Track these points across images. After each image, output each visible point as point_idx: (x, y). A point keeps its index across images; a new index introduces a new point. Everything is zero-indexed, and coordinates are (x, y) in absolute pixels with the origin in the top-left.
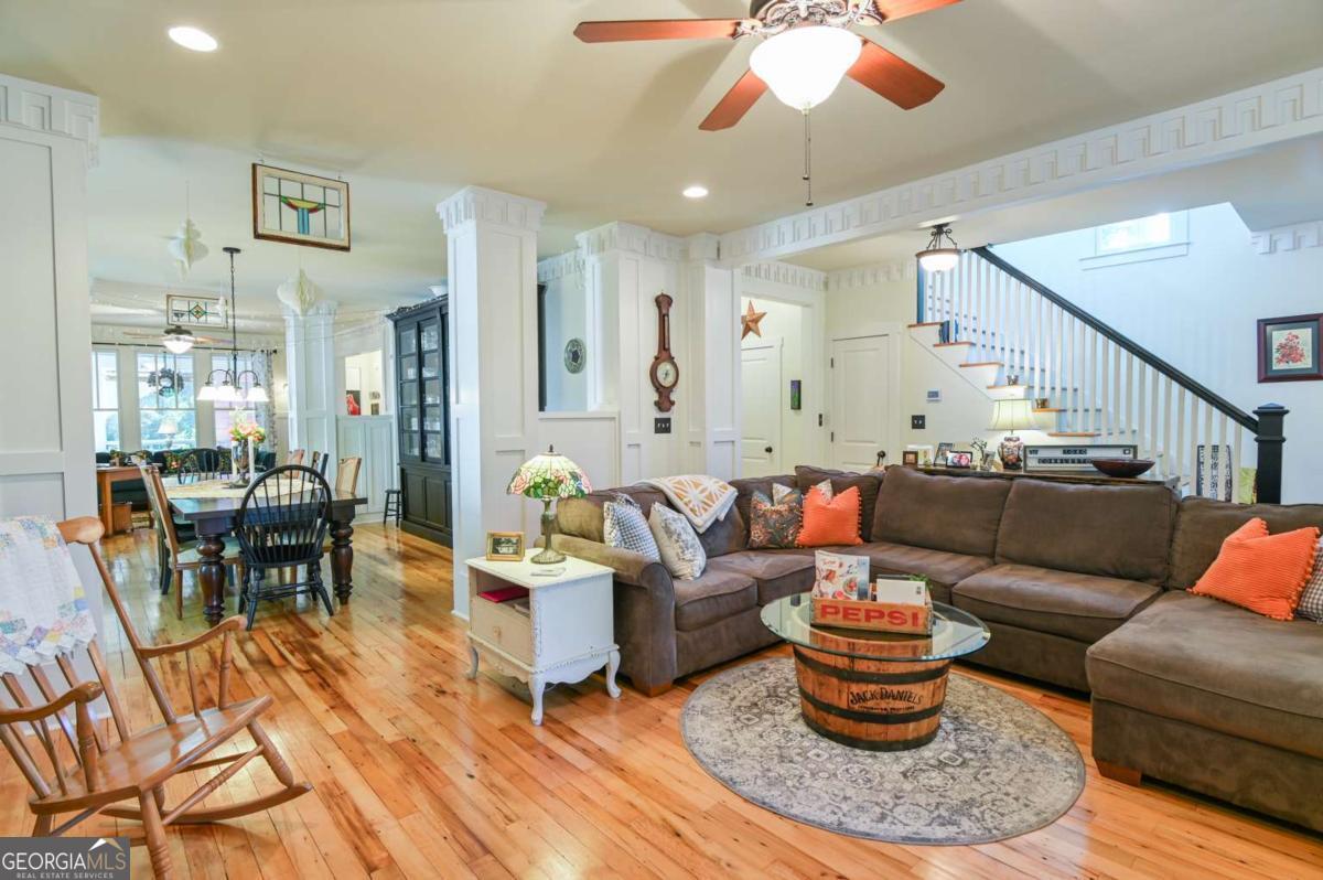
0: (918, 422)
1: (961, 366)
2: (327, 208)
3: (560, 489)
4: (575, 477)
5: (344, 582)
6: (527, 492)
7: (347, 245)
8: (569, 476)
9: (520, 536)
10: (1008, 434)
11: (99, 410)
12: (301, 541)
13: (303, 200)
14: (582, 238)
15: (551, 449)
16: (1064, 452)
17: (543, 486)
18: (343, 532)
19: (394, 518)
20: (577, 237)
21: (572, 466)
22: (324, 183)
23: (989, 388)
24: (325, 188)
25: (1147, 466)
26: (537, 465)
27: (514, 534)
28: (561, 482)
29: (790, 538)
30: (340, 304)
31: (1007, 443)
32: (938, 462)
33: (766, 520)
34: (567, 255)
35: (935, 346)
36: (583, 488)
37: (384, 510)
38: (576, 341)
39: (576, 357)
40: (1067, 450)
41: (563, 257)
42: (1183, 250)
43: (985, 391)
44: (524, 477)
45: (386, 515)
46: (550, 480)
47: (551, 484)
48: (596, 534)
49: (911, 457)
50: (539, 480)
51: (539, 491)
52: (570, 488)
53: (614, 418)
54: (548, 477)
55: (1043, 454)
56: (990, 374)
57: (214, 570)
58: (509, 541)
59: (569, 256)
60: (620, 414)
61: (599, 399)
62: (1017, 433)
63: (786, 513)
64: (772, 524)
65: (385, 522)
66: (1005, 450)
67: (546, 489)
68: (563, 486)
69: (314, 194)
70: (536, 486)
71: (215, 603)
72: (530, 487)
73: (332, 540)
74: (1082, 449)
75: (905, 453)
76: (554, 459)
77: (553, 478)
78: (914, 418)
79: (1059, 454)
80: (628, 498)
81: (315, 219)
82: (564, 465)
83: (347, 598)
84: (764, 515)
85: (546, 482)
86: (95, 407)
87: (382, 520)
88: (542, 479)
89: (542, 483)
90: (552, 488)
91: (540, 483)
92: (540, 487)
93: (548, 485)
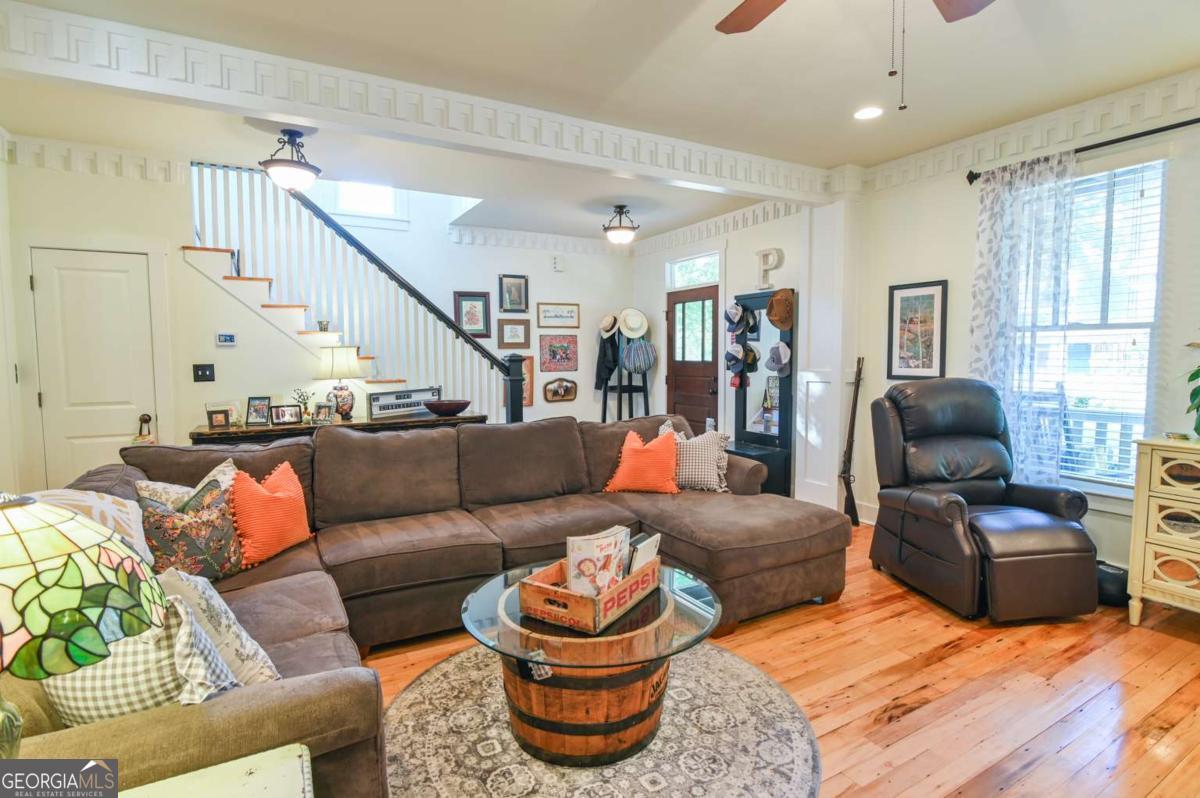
0: (203, 373)
1: (263, 306)
10: (336, 383)
16: (397, 399)
23: (300, 333)
25: (463, 406)
29: (233, 559)
31: (339, 393)
32: (251, 420)
33: (192, 543)
35: (226, 278)
40: (399, 395)
42: (404, 226)
43: (296, 336)
46: (107, 586)
49: (220, 418)
55: (383, 401)
56: (298, 318)
62: (345, 382)
63: (218, 522)
64: (203, 546)
66: (339, 400)
74: (407, 394)
75: (210, 414)
78: (196, 368)
79: (392, 400)
84: (184, 534)
85: (95, 595)
88: (80, 592)
89: (85, 604)
90: (126, 610)
91: (79, 610)
92: (88, 623)
93: (109, 603)
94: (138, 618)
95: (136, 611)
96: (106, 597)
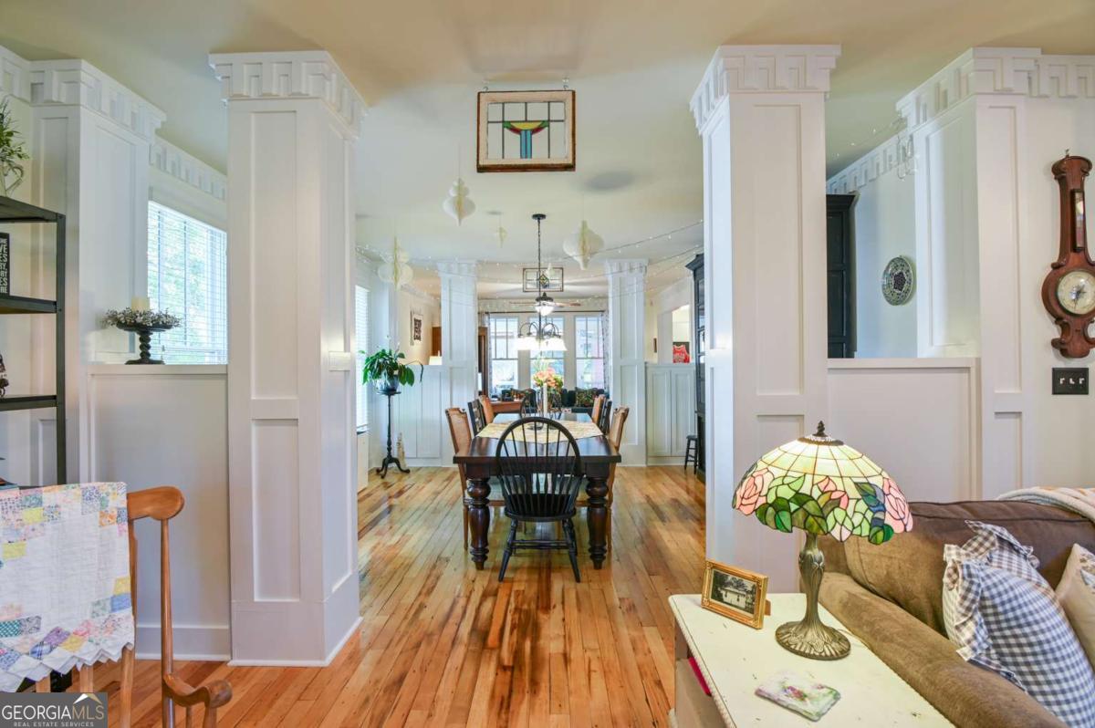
2: (551, 124)
3: (830, 520)
4: (868, 494)
5: (598, 545)
6: (761, 512)
7: (570, 162)
8: (854, 493)
9: (758, 581)
11: (496, 359)
12: (564, 492)
13: (526, 121)
14: (907, 105)
15: (821, 432)
17: (793, 507)
18: (598, 489)
19: (692, 464)
20: (899, 105)
21: (867, 469)
22: (547, 96)
24: (549, 102)
26: (786, 461)
27: (748, 573)
28: (836, 503)
30: (650, 262)
34: (885, 145)
36: (889, 521)
37: (685, 454)
38: (900, 259)
39: (900, 282)
41: (879, 150)
44: (758, 481)
45: (687, 461)
46: (810, 498)
47: (810, 506)
48: (924, 603)
50: (786, 493)
51: (785, 517)
52: (857, 519)
53: (967, 369)
54: (805, 490)
57: (480, 512)
58: (739, 585)
59: (889, 146)
60: (978, 360)
61: (939, 339)
65: (686, 466)
67: (800, 515)
68: (839, 513)
69: (538, 112)
70: (779, 506)
71: (480, 546)
72: (767, 505)
73: (588, 497)
76: (824, 450)
77: (816, 494)
80: (1006, 534)
81: (539, 140)
82: (848, 468)
83: (600, 562)
85: (801, 499)
86: (493, 357)
87: (683, 464)
88: (794, 493)
89: (793, 500)
90: (813, 516)
91: (788, 501)
92: (789, 510)
93: (805, 507)
94: (819, 525)
95: (820, 520)
96: (805, 503)
